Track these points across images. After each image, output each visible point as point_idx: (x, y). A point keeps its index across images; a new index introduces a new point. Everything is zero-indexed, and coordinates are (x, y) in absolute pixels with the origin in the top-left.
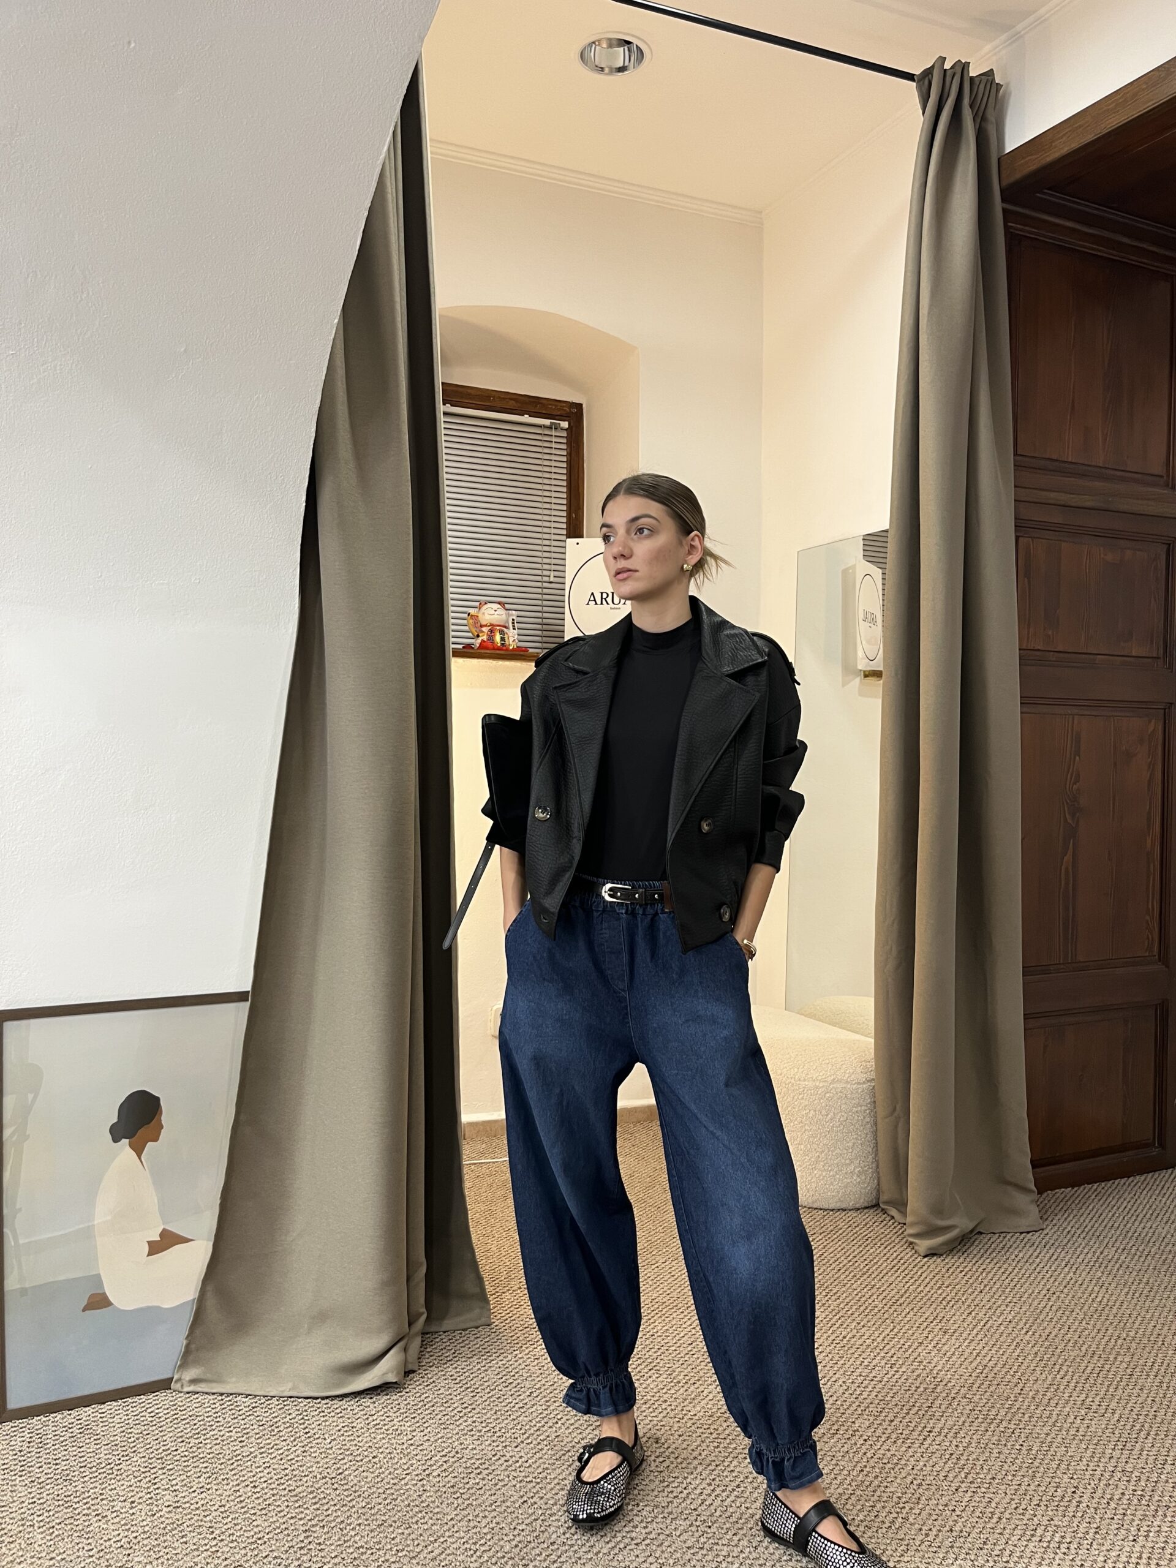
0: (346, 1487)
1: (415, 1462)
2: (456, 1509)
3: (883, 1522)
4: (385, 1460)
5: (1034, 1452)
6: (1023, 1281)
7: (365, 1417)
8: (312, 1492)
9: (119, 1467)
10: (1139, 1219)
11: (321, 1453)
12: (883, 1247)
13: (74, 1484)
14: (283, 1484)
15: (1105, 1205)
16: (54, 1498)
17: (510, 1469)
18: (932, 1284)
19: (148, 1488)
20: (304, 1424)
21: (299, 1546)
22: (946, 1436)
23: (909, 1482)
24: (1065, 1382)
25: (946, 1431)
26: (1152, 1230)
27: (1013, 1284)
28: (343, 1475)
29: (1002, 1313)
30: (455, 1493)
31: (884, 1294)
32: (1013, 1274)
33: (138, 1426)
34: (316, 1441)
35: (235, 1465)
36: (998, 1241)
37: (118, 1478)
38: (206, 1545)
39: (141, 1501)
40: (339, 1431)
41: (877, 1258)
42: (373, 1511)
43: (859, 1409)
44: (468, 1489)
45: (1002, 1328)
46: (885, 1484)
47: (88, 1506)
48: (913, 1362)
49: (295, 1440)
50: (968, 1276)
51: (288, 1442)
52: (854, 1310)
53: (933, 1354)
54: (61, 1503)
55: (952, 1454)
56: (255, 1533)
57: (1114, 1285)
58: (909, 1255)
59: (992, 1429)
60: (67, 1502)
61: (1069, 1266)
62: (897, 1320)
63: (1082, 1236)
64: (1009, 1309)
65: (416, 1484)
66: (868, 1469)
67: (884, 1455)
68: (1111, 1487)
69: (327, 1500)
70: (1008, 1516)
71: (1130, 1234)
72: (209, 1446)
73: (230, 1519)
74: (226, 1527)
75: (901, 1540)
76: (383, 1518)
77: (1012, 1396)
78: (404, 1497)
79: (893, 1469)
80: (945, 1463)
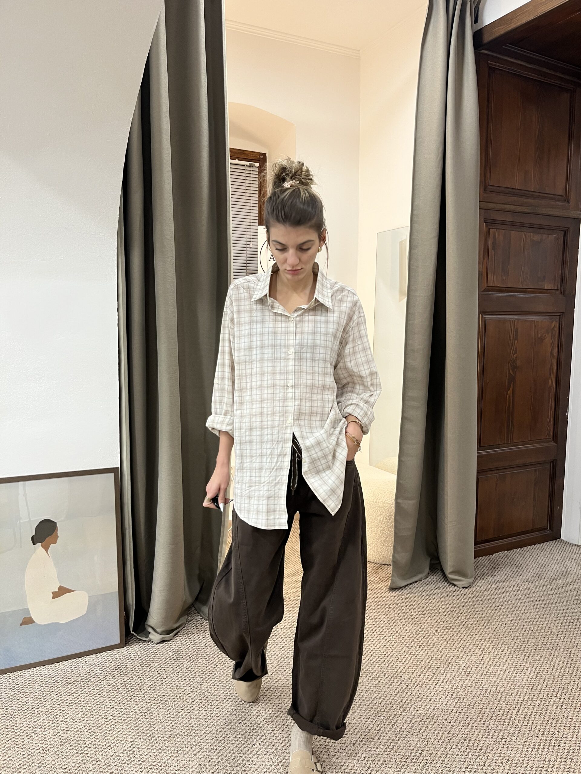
0: (152, 717)
1: (186, 703)
2: (206, 727)
3: (416, 729)
4: (171, 702)
5: (489, 691)
6: (483, 600)
7: (161, 680)
8: (135, 721)
9: (38, 710)
10: (540, 567)
11: (139, 700)
13: (15, 720)
14: (120, 716)
15: (523, 560)
17: (233, 705)
18: (440, 603)
19: (53, 720)
21: (128, 749)
22: (446, 683)
23: (428, 708)
24: (504, 653)
25: (446, 680)
26: (546, 573)
27: (479, 602)
28: (150, 711)
29: (473, 618)
30: (206, 719)
31: (416, 609)
32: (479, 597)
34: (137, 693)
35: (96, 707)
37: (38, 715)
38: (82, 750)
40: (148, 687)
42: (165, 730)
43: (404, 670)
44: (213, 717)
45: (473, 625)
46: (417, 709)
47: (23, 731)
48: (430, 644)
49: (126, 693)
50: (457, 598)
51: (123, 694)
52: (402, 616)
53: (440, 640)
54: (9, 729)
55: (449, 692)
56: (107, 743)
57: (527, 601)
58: (428, 588)
59: (468, 679)
60: (12, 729)
61: (506, 592)
62: (422, 622)
63: (512, 577)
65: (187, 715)
66: (408, 701)
67: (416, 693)
69: (142, 725)
71: (535, 575)
72: (83, 697)
73: (94, 736)
75: (425, 739)
76: (170, 733)
77: (478, 661)
78: (181, 722)
79: (421, 701)
80: (446, 697)
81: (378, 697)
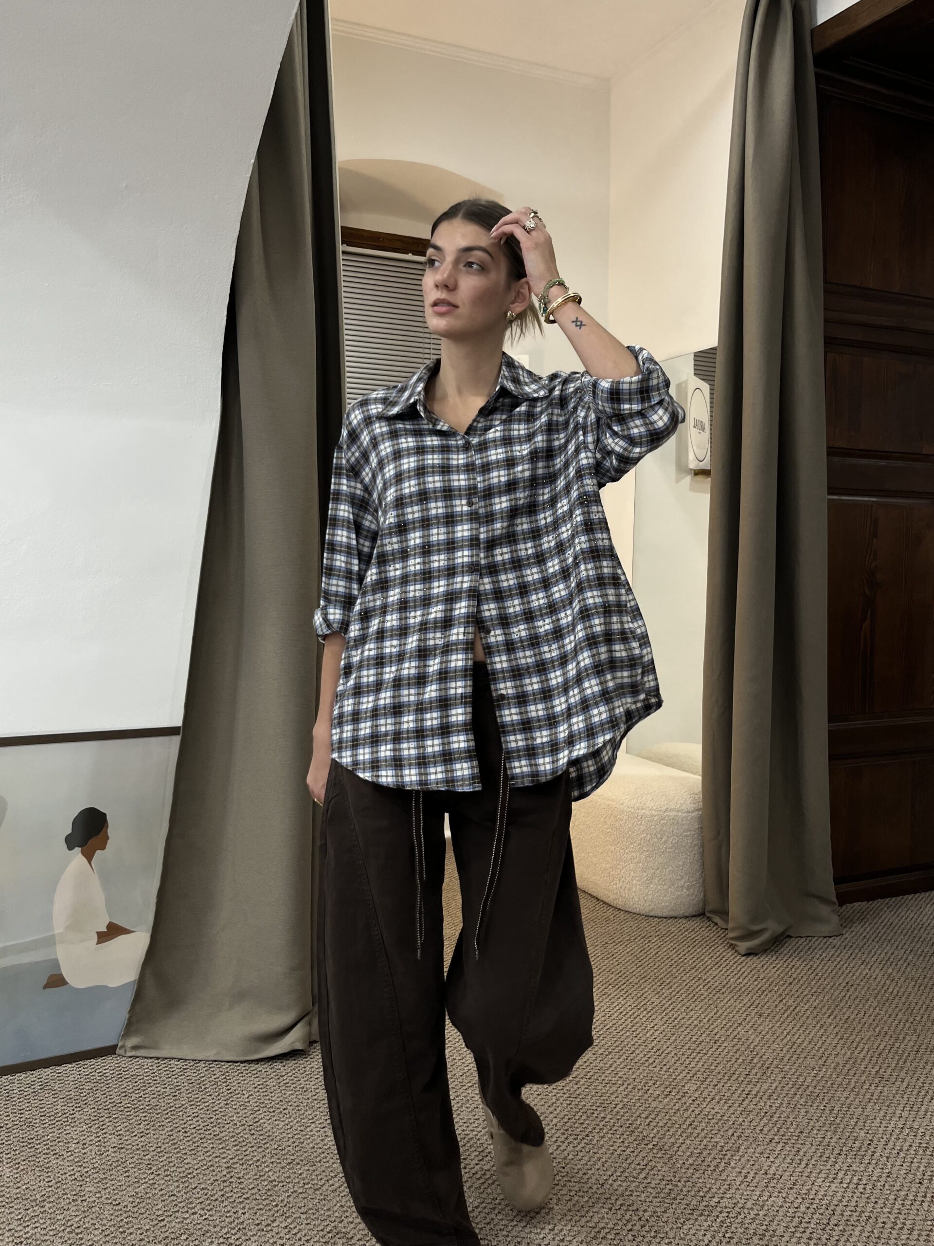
0: (261, 1133)
1: (318, 1113)
3: (709, 1166)
4: (294, 1112)
5: (835, 1112)
6: (825, 976)
7: (276, 1077)
8: (233, 1137)
9: (73, 1116)
10: (925, 926)
11: (240, 1106)
12: (708, 947)
13: (35, 1130)
14: (209, 1130)
16: (19, 1140)
18: (749, 977)
19: (97, 1133)
20: (226, 1082)
21: (222, 1179)
22: (761, 1098)
23: (730, 1134)
24: (861, 1056)
25: (761, 1094)
27: (818, 978)
28: (259, 1123)
29: (808, 1001)
32: (818, 970)
33: (89, 1084)
34: (236, 1096)
35: (169, 1114)
36: (805, 943)
37: (72, 1125)
38: (145, 1178)
39: (91, 1143)
40: (255, 1088)
41: (703, 956)
42: (283, 1152)
43: (688, 1076)
45: (809, 1012)
46: (711, 1136)
47: (47, 1146)
48: (734, 1038)
49: (219, 1095)
50: (780, 971)
51: (213, 1097)
53: (750, 1032)
54: (25, 1144)
55: (766, 1113)
56: (186, 1169)
57: (903, 979)
58: (730, 954)
59: (800, 1093)
60: (30, 1144)
61: (865, 964)
62: (720, 1005)
64: (814, 998)
65: (319, 1131)
66: (696, 1123)
67: (709, 1112)
68: (901, 1140)
69: (245, 1143)
70: (814, 1163)
71: (916, 939)
72: (147, 1100)
73: (165, 1158)
74: (162, 1164)
75: (724, 1180)
76: (292, 1157)
77: (817, 1067)
78: (309, 1141)
79: (717, 1123)
80: (761, 1120)
81: (643, 1116)
